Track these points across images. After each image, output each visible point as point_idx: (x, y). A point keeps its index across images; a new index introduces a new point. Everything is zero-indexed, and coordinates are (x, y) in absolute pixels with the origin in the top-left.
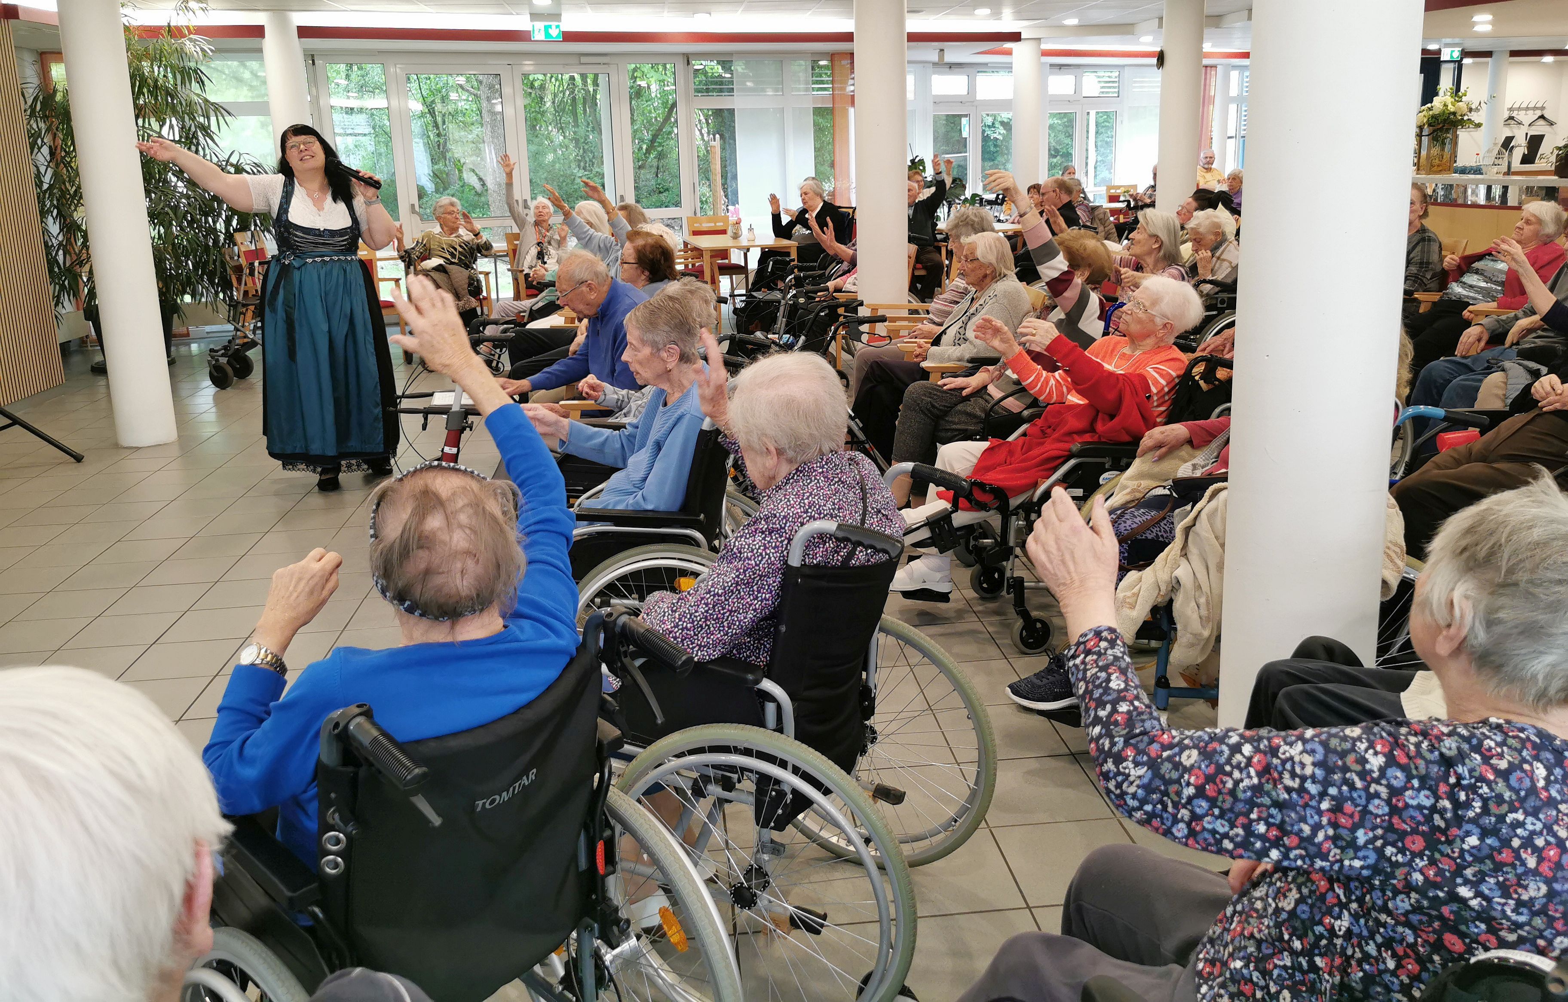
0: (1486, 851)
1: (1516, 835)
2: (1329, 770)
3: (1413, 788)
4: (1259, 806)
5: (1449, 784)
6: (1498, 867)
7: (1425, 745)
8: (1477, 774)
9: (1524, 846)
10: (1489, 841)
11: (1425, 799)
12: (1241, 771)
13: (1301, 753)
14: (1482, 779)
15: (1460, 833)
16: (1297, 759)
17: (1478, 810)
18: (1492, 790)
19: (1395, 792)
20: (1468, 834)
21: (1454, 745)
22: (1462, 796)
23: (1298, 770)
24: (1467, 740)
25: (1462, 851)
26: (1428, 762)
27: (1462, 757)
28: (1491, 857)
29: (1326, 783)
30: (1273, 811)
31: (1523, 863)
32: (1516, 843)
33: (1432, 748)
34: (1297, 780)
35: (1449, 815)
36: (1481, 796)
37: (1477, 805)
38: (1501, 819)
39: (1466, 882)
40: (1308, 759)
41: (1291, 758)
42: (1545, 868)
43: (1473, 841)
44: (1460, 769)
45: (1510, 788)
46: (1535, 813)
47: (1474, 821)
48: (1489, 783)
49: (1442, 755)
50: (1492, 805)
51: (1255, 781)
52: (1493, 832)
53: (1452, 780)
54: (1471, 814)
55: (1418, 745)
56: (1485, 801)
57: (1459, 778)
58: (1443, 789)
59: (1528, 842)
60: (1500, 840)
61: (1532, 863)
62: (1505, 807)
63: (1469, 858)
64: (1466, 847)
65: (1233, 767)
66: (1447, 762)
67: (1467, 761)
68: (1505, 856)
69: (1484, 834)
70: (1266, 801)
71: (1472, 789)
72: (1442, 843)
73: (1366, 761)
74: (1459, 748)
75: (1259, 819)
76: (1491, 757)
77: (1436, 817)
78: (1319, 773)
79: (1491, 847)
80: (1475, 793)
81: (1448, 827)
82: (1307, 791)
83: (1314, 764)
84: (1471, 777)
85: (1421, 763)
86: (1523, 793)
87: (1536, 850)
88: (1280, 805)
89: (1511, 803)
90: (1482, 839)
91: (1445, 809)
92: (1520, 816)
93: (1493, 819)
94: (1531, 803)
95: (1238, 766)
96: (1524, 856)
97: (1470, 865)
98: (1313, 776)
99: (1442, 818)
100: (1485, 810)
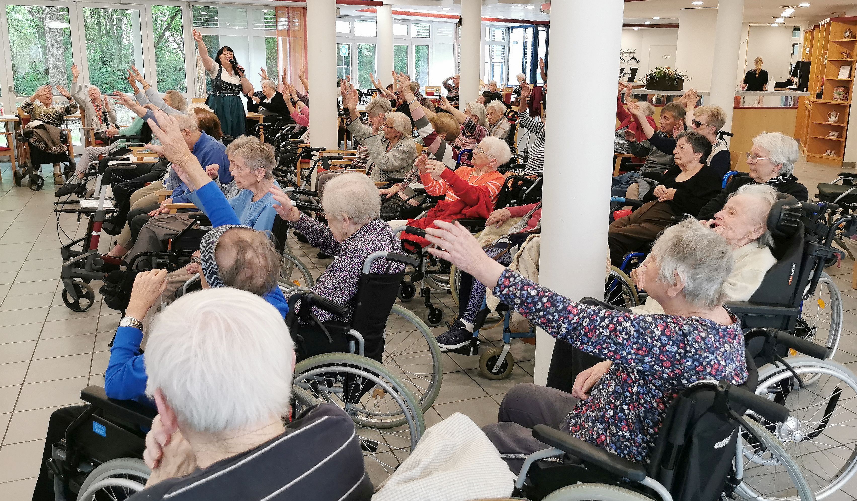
0: (694, 366)
1: (705, 361)
2: (640, 334)
3: (670, 344)
4: (607, 343)
5: (684, 344)
6: (697, 372)
7: (677, 328)
8: (694, 340)
9: (707, 365)
10: (695, 363)
11: (674, 349)
12: (603, 329)
13: (630, 326)
14: (696, 341)
15: (685, 361)
16: (628, 328)
17: (693, 353)
18: (699, 345)
19: (663, 345)
20: (688, 361)
21: (687, 329)
22: (688, 348)
23: (628, 332)
24: (692, 326)
25: (685, 367)
26: (678, 335)
27: (690, 333)
28: (695, 369)
29: (638, 338)
30: (612, 345)
31: (706, 370)
32: (704, 363)
33: (680, 330)
34: (627, 336)
35: (682, 355)
36: (695, 348)
37: (693, 351)
38: (701, 356)
39: (685, 378)
40: (632, 329)
41: (626, 327)
42: (713, 372)
43: (689, 363)
44: (689, 338)
45: (705, 344)
46: (712, 354)
47: (691, 357)
48: (698, 343)
49: (683, 332)
50: (698, 351)
51: (608, 334)
52: (698, 360)
53: (686, 342)
54: (690, 354)
55: (675, 328)
56: (696, 349)
57: (688, 341)
58: (682, 345)
59: (709, 363)
60: (699, 362)
61: (709, 370)
62: (703, 351)
63: (687, 369)
64: (686, 365)
65: (600, 327)
66: (685, 335)
67: (691, 335)
68: (700, 368)
69: (694, 360)
70: (611, 341)
71: (692, 345)
72: (677, 364)
73: (654, 333)
74: (689, 330)
75: (606, 348)
76: (700, 332)
77: (677, 355)
78: (636, 334)
79: (695, 365)
80: (693, 347)
81: (681, 359)
82: (630, 340)
83: (634, 331)
84: (692, 341)
85: (675, 335)
86: (709, 346)
87: (711, 366)
88: (616, 344)
89: (704, 350)
90: (692, 363)
91: (681, 353)
92: (707, 354)
93: (698, 356)
94: (711, 351)
95: (602, 327)
96: (706, 368)
97: (687, 372)
98: (633, 335)
99: (679, 355)
100: (696, 353)
